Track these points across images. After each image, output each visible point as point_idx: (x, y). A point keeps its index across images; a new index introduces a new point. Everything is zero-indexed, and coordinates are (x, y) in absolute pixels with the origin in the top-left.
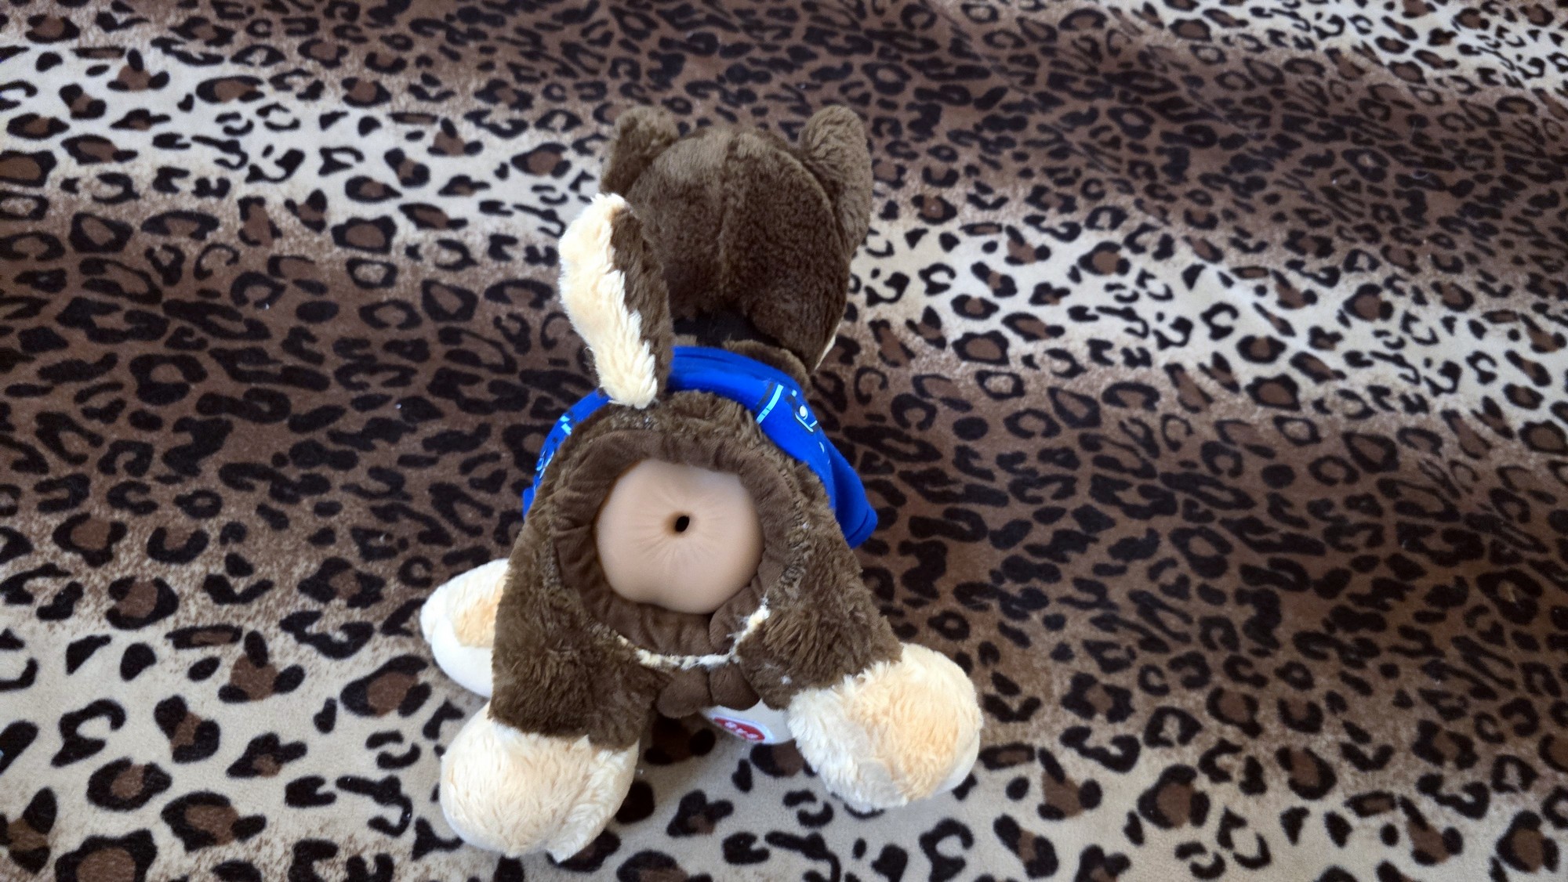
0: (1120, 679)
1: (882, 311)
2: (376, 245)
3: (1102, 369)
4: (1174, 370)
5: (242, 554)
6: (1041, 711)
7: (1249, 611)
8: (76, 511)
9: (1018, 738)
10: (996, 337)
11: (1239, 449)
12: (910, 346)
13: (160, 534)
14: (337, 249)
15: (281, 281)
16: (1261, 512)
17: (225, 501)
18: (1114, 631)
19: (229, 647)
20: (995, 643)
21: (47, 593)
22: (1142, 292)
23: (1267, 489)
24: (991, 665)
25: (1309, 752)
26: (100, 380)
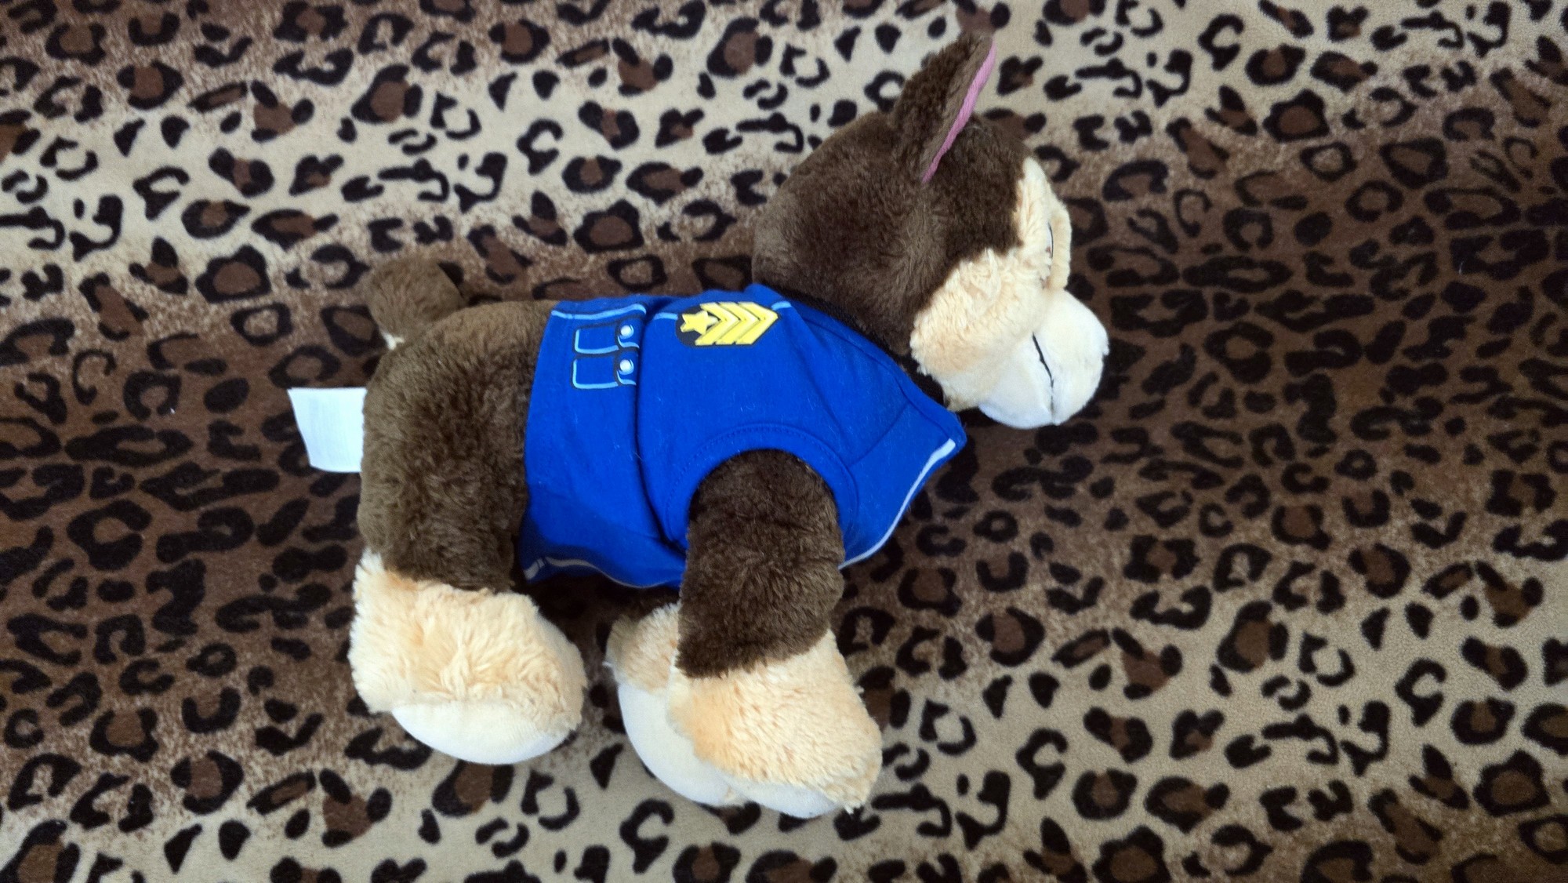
0: (1181, 530)
2: (252, 285)
3: (1097, 157)
4: (1179, 129)
5: (278, 697)
6: (1105, 591)
7: (1302, 407)
8: (98, 713)
9: (1090, 625)
11: (1266, 208)
13: (189, 706)
14: (214, 308)
15: (172, 372)
16: (1299, 282)
17: (237, 649)
18: (1163, 477)
19: (309, 795)
20: (1046, 531)
21: (118, 806)
22: (1126, 31)
23: (1303, 250)
24: (1046, 556)
25: (1380, 548)
26: (46, 563)
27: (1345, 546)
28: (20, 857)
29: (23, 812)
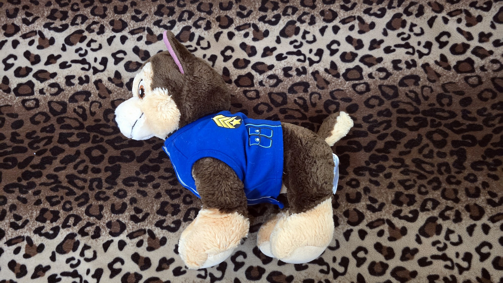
0: (411, 192)
1: (316, 67)
3: (398, 73)
4: (426, 66)
5: (138, 207)
6: (385, 207)
7: (455, 158)
8: (88, 204)
9: (379, 217)
10: (358, 69)
11: (451, 94)
12: (327, 79)
13: (113, 206)
16: (459, 118)
17: (127, 191)
18: (408, 175)
19: (144, 235)
20: (369, 187)
21: (91, 231)
22: (412, 34)
23: (462, 108)
24: (368, 194)
25: (476, 205)
26: (78, 160)
27: (464, 203)
28: (63, 242)
29: (65, 229)
